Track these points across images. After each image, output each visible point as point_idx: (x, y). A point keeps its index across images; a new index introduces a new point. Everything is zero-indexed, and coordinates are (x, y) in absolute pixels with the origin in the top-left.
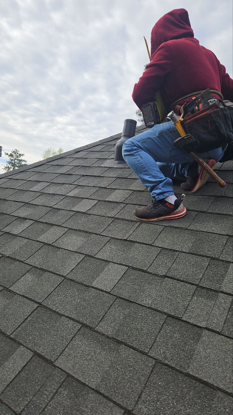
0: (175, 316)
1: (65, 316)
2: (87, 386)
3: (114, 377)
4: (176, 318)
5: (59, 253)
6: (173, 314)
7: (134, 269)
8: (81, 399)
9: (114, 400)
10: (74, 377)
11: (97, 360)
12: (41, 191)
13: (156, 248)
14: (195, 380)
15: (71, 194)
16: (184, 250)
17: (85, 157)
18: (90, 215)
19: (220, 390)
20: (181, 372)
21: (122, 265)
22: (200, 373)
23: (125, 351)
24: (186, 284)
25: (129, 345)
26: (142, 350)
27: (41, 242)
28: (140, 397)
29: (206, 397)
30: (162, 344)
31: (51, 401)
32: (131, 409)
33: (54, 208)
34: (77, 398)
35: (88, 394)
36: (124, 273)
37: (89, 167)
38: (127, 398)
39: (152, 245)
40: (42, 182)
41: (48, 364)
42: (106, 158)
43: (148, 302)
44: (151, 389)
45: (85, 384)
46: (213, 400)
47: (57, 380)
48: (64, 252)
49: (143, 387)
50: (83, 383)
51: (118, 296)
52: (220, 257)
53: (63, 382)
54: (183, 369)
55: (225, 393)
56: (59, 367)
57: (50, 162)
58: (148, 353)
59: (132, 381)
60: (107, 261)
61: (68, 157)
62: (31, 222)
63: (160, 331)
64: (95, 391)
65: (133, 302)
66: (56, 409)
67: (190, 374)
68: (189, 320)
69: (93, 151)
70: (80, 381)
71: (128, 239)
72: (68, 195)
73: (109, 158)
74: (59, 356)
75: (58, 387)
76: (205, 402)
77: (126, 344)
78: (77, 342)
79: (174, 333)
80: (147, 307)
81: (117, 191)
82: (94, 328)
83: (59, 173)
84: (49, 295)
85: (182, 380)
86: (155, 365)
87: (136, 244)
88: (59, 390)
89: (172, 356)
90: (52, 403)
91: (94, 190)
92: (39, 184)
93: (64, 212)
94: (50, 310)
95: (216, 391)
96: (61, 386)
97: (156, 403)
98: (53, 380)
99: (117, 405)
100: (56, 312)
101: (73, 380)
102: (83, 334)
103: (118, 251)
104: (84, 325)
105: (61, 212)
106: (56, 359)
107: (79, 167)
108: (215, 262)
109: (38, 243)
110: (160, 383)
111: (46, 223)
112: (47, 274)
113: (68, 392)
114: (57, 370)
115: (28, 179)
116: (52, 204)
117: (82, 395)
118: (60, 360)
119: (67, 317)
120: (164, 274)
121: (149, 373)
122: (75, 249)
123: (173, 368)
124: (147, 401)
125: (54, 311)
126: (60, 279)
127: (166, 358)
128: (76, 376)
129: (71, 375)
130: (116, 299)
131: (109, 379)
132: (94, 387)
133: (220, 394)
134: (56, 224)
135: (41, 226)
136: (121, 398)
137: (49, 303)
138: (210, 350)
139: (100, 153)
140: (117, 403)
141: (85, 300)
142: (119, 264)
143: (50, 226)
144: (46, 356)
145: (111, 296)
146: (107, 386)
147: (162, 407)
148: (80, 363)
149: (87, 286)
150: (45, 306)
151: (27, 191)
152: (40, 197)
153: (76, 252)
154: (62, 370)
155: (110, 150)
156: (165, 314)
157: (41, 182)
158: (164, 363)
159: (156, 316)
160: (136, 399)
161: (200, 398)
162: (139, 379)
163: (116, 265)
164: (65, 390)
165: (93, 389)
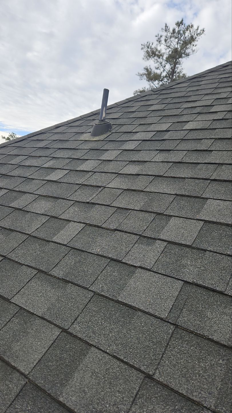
0: (116, 259)
1: (25, 265)
2: (35, 314)
3: (58, 307)
4: (117, 261)
5: (28, 216)
6: (115, 258)
7: (90, 225)
8: (29, 324)
9: (55, 323)
10: (25, 309)
11: (47, 296)
12: (19, 164)
13: (113, 208)
14: (123, 305)
15: (46, 166)
16: (136, 209)
17: (64, 132)
18: (60, 183)
19: (140, 311)
20: (113, 300)
21: (81, 223)
22: (127, 299)
23: (71, 288)
24: (132, 235)
25: (74, 283)
26: (84, 286)
27: (12, 207)
28: (76, 319)
29: (128, 316)
30: (102, 281)
31: (4, 328)
32: (67, 328)
33: (28, 178)
34: (25, 324)
35: (35, 320)
36: (82, 229)
37: (67, 140)
38: (66, 321)
39: (110, 205)
40: (21, 155)
41: (5, 301)
42: (83, 132)
43: (97, 250)
44: (86, 314)
45: (33, 313)
46: (133, 318)
47: (11, 312)
48: (32, 214)
49: (80, 313)
50: (32, 312)
51: (72, 248)
52: (164, 212)
53: (16, 313)
54: (115, 297)
55: (144, 312)
56: (14, 303)
57: (30, 137)
58: (89, 288)
59: (72, 309)
60: (68, 220)
61: (48, 132)
62: (7, 191)
63: (102, 272)
64: (41, 318)
65: (85, 251)
66: (7, 333)
67: (119, 301)
68: (127, 262)
69: (72, 126)
70: (30, 311)
71: (90, 202)
72: (43, 166)
73: (87, 131)
74: (15, 295)
75: (11, 317)
76: (127, 320)
77: (72, 283)
78: (32, 283)
79: (114, 272)
80: (95, 254)
81: (88, 161)
82: (48, 272)
83: (38, 147)
84: (14, 249)
85: (113, 305)
86: (93, 296)
87: (97, 206)
88: (12, 319)
89: (108, 289)
90: (5, 329)
91: (68, 161)
92: (18, 158)
93: (37, 181)
94: (13, 261)
95: (137, 311)
96: (14, 316)
97: (88, 323)
98: (8, 312)
99: (57, 326)
100: (18, 262)
101: (24, 311)
102: (38, 278)
103: (80, 212)
104: (40, 271)
105: (34, 181)
106: (12, 297)
107: (57, 141)
108: (160, 217)
109: (10, 208)
110: (94, 309)
111: (19, 191)
112: (14, 234)
113: (18, 321)
114: (12, 305)
115: (8, 154)
116: (27, 175)
117: (30, 321)
118: (15, 298)
119: (26, 266)
120: (115, 228)
121: (87, 302)
122: (42, 212)
123: (106, 297)
124: (81, 322)
125: (17, 262)
126: (25, 237)
127: (102, 291)
128: (27, 308)
129: (23, 308)
130: (71, 250)
131: (54, 309)
132: (40, 315)
133: (140, 313)
134: (29, 192)
135: (15, 194)
136: (61, 321)
137: (13, 256)
138: (139, 283)
139: (79, 128)
140: (56, 324)
141: (44, 252)
142: (79, 222)
143: (23, 194)
144: (4, 296)
145: (67, 247)
146: (51, 313)
147: (92, 325)
148: (32, 299)
149: (47, 241)
150: (9, 258)
151: (6, 164)
152: (17, 169)
153: (42, 214)
154: (16, 305)
155: (88, 125)
156: (109, 258)
157: (19, 155)
158: (101, 294)
159: (101, 261)
160: (73, 321)
161: (123, 317)
162: (78, 307)
163: (76, 224)
164: (17, 319)
165: (39, 317)
